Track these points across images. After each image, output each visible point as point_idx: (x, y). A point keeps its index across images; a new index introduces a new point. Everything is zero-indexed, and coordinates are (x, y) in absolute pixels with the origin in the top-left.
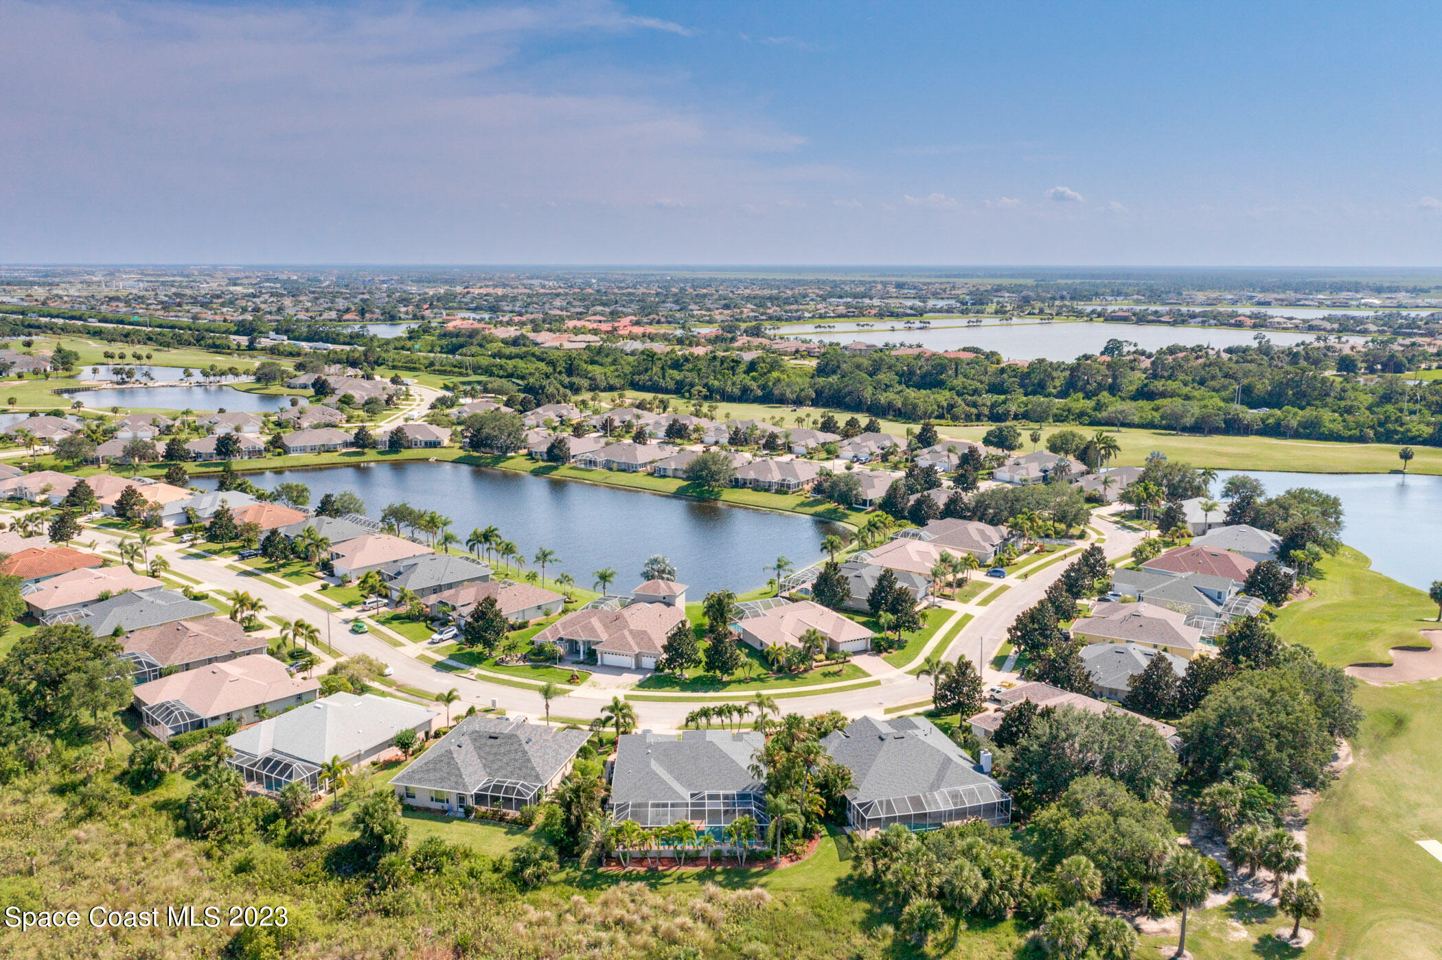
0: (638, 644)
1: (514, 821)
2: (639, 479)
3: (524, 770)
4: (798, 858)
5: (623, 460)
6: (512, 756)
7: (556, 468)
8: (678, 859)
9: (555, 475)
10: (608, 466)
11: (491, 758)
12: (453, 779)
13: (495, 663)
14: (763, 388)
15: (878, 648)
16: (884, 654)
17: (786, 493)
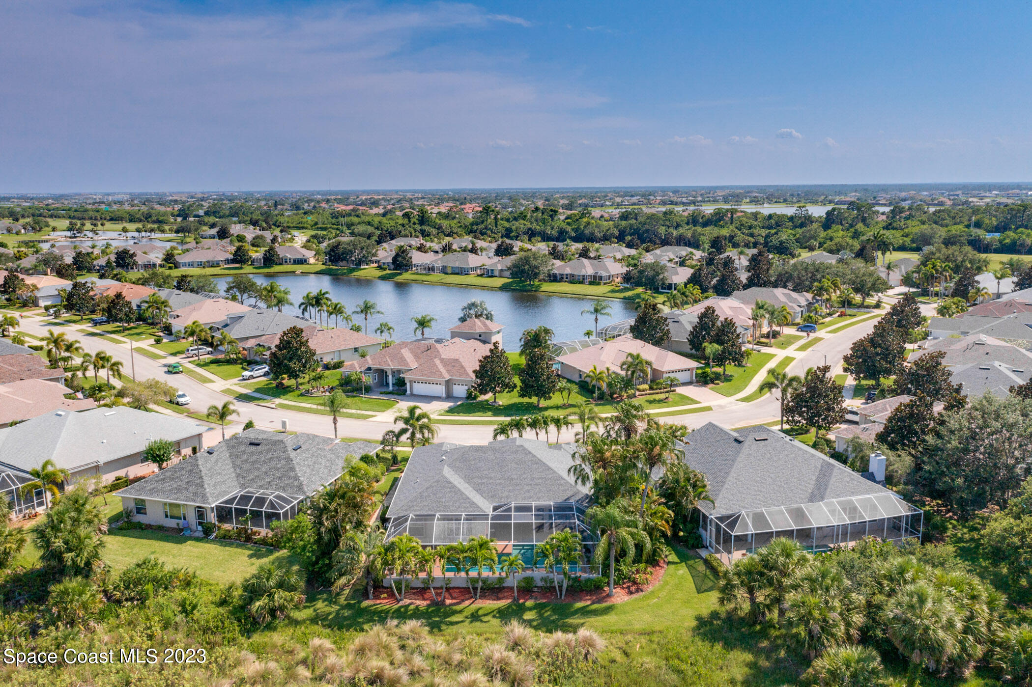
0: (448, 371)
1: (264, 542)
2: (471, 279)
3: (285, 480)
4: (639, 590)
5: (457, 265)
7: (400, 274)
8: (471, 591)
9: (399, 279)
10: (444, 271)
11: (247, 466)
12: (192, 489)
13: (302, 395)
14: (576, 230)
15: (704, 380)
16: (711, 385)
17: (599, 284)
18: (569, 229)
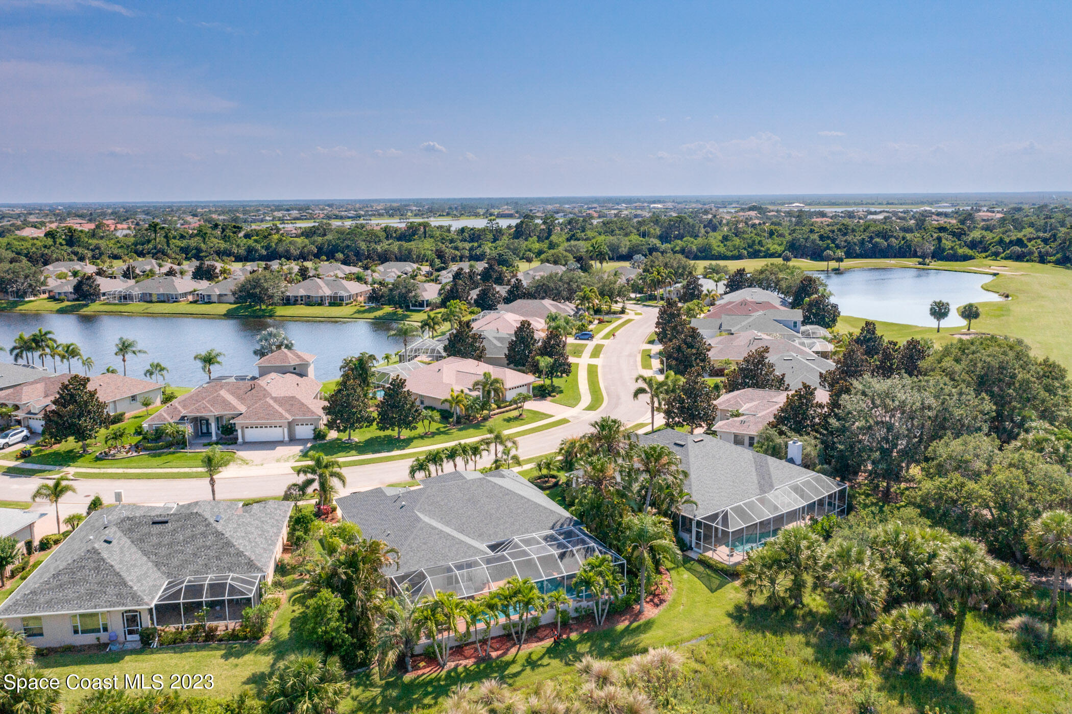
0: (288, 411)
1: (233, 636)
2: (182, 307)
3: (225, 559)
4: (662, 601)
5: (161, 291)
6: (200, 542)
7: (86, 305)
8: (510, 637)
9: (86, 311)
10: (146, 298)
11: (164, 551)
13: (97, 459)
14: (267, 248)
15: (542, 393)
16: (549, 398)
17: (340, 305)
18: (258, 247)
